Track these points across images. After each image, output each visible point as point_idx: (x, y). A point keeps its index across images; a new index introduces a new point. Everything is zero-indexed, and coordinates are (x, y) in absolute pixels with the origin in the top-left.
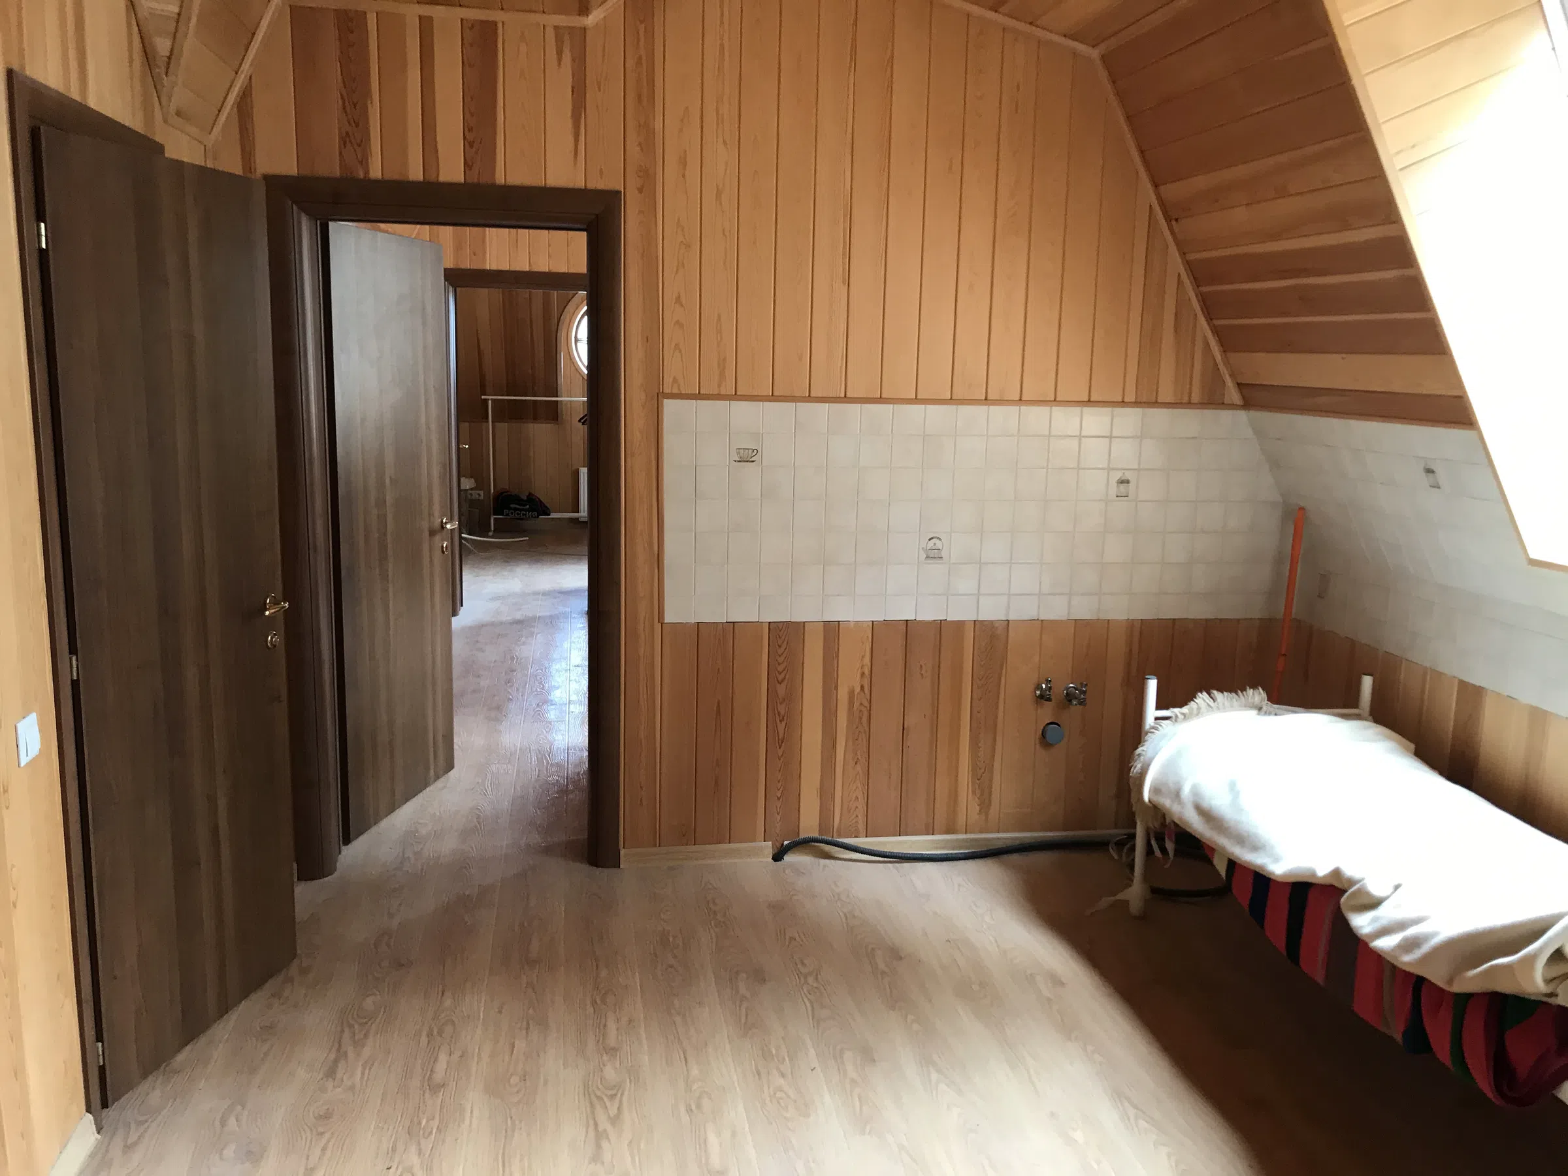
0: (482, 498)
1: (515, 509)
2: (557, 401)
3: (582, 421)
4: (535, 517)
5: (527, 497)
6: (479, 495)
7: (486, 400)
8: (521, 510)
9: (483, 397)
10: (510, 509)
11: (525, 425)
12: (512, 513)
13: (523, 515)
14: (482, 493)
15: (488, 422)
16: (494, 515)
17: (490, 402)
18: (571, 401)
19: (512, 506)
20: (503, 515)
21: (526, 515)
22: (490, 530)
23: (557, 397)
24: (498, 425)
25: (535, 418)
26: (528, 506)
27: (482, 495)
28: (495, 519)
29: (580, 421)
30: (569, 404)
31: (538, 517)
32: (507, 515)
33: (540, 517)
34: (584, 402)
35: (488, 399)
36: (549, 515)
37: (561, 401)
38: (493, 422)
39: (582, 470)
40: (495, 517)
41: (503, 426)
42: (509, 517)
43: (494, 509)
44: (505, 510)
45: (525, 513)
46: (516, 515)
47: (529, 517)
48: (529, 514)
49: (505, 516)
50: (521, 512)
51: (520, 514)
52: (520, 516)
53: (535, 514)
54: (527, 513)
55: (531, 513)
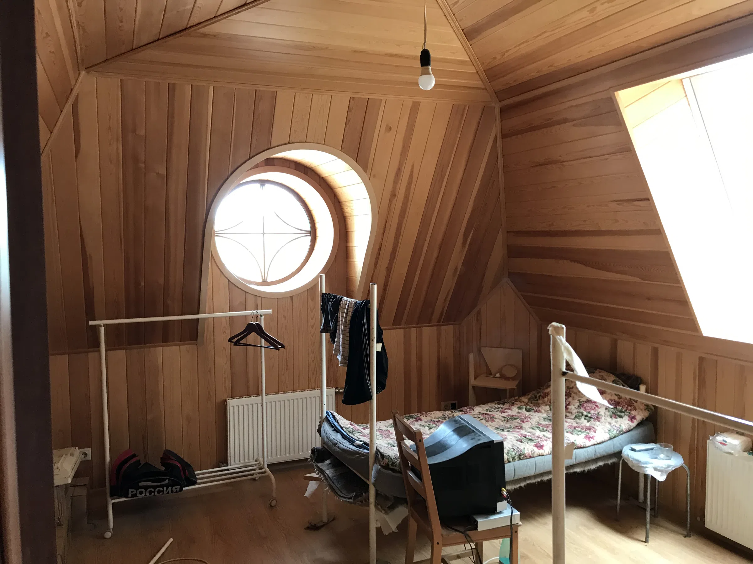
0: (89, 457)
1: (146, 488)
2: (197, 320)
3: (234, 340)
4: (176, 492)
5: (161, 459)
6: (85, 454)
7: (96, 329)
8: (155, 487)
9: (91, 323)
10: (138, 488)
11: (152, 349)
13: (159, 492)
15: (99, 351)
16: (113, 495)
17: (102, 329)
18: (214, 318)
19: (140, 484)
20: (127, 497)
21: (163, 491)
22: (108, 529)
23: (198, 313)
24: (110, 352)
26: (167, 481)
28: (113, 504)
29: (230, 341)
30: (212, 320)
31: (181, 490)
32: (135, 495)
33: (184, 489)
34: (231, 318)
35: (100, 326)
36: (195, 483)
37: (205, 319)
38: (106, 350)
39: (232, 403)
40: (114, 501)
41: (121, 354)
42: (137, 498)
43: (112, 488)
44: (130, 491)
45: (161, 489)
46: (148, 494)
47: (168, 493)
48: (167, 489)
49: (130, 497)
50: (155, 490)
51: (154, 492)
52: (154, 495)
53: (176, 488)
54: (165, 488)
55: (170, 488)
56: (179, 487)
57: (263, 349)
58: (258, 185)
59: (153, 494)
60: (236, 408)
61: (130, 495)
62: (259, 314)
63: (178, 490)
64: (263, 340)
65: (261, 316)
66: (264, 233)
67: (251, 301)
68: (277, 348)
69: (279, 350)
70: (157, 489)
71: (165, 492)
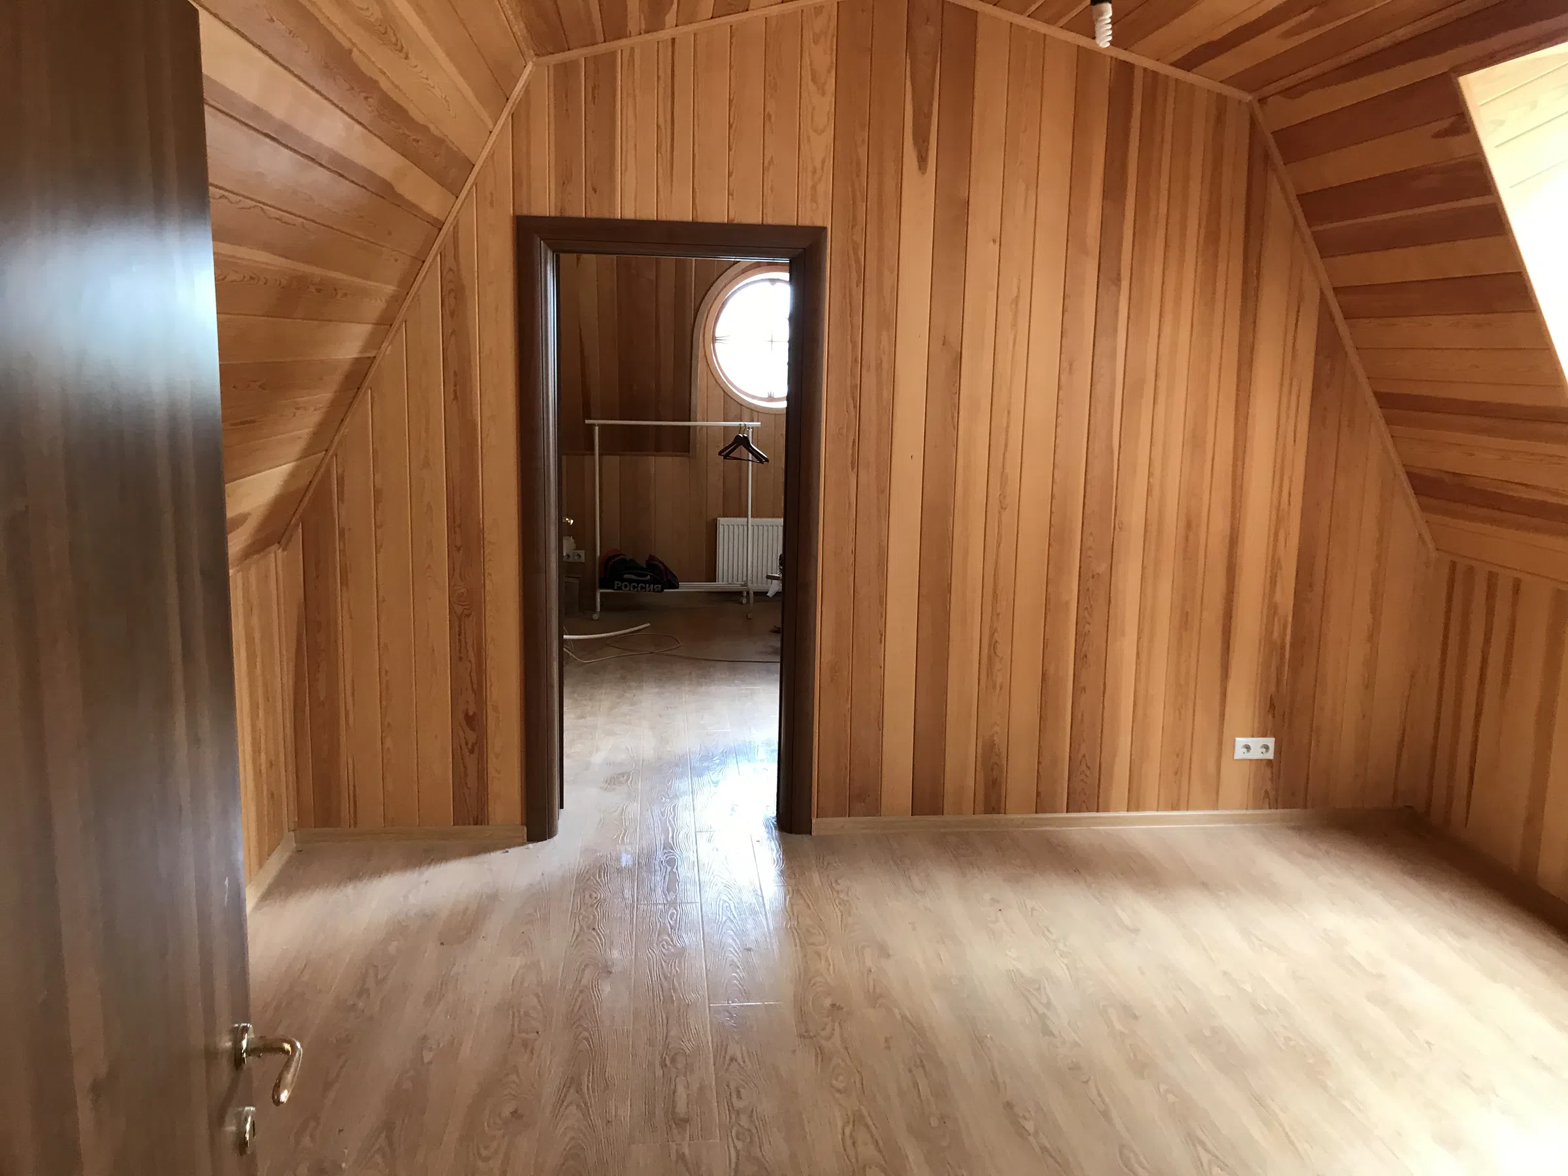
0: (583, 559)
1: (630, 581)
2: (689, 427)
3: (725, 453)
4: (658, 591)
5: (647, 561)
6: (579, 556)
7: (592, 426)
8: (638, 582)
9: (587, 422)
10: (623, 580)
11: (644, 458)
12: (626, 586)
13: (642, 588)
14: (582, 553)
15: (593, 454)
16: (601, 587)
17: (597, 428)
18: (707, 427)
19: (626, 576)
20: (614, 589)
21: (645, 588)
22: (594, 610)
23: (690, 421)
24: (605, 458)
25: (658, 449)
26: (649, 576)
27: (583, 556)
28: (601, 593)
29: (720, 454)
30: (705, 429)
31: (662, 590)
32: (620, 588)
33: (665, 590)
34: (725, 427)
35: (594, 425)
36: (677, 588)
37: (695, 427)
38: (600, 455)
39: (722, 521)
40: (601, 591)
41: (615, 460)
42: (621, 591)
43: (601, 580)
44: (616, 582)
45: (644, 585)
46: (632, 589)
47: (650, 591)
48: (649, 587)
49: (616, 590)
50: (638, 584)
51: (637, 587)
52: (638, 590)
53: (658, 587)
54: (648, 585)
55: (652, 586)
56: (660, 586)
57: (751, 462)
58: (768, 284)
59: (636, 589)
60: (726, 527)
61: (616, 588)
62: (747, 426)
63: (660, 589)
64: (750, 455)
65: (749, 428)
66: (772, 341)
67: (746, 414)
68: (761, 462)
69: (763, 463)
70: (640, 585)
71: (648, 590)
